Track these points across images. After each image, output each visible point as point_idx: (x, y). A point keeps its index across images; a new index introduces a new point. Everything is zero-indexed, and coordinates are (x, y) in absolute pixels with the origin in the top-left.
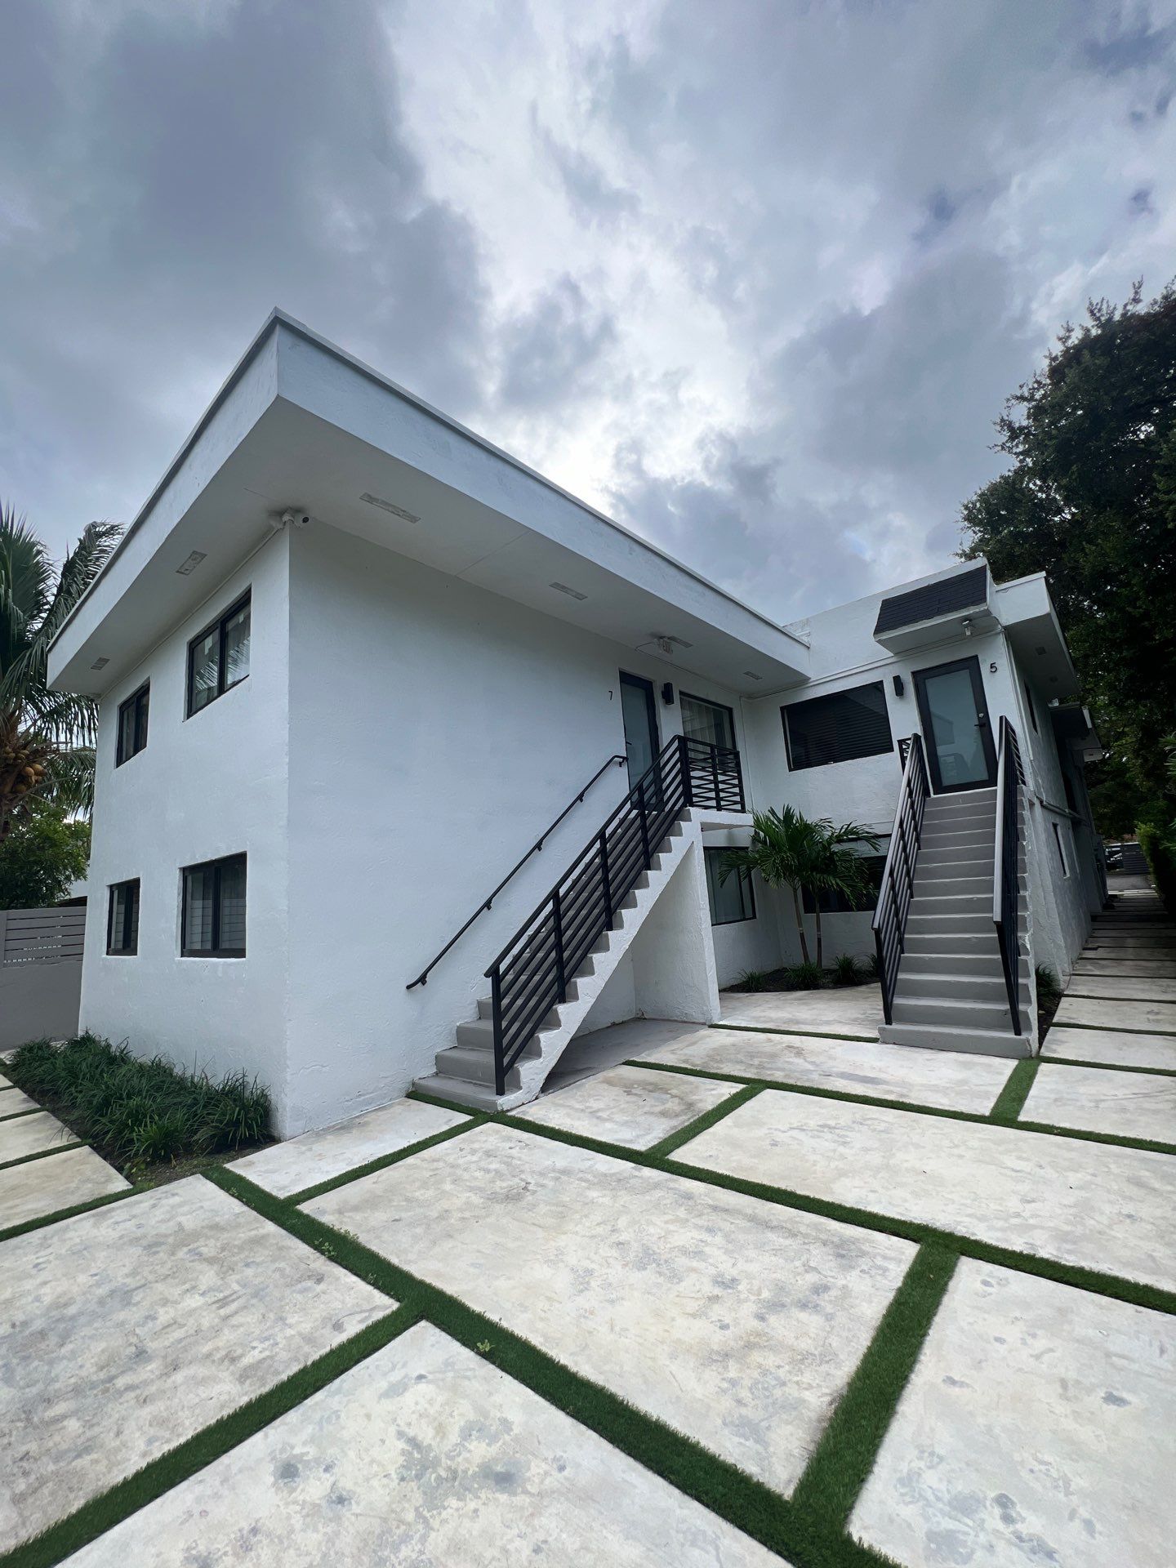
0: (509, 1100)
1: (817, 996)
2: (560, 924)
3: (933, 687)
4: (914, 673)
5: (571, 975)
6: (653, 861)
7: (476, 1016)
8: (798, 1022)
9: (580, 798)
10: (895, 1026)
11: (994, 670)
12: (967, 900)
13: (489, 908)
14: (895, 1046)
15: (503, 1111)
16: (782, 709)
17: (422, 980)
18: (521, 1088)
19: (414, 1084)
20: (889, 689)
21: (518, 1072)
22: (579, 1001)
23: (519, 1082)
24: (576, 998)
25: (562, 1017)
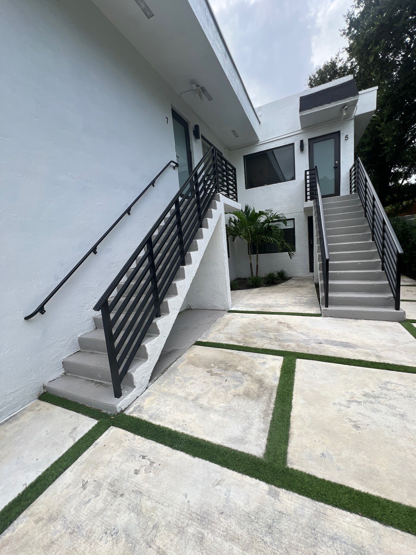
0: (127, 400)
1: (265, 290)
2: (153, 262)
3: (317, 146)
4: (309, 140)
5: (163, 297)
6: (204, 223)
7: (93, 328)
8: (270, 306)
9: (153, 183)
10: (330, 308)
11: (346, 139)
12: (350, 245)
13: (95, 253)
14: (332, 318)
15: (122, 411)
16: (244, 157)
17: (41, 310)
18: (134, 387)
19: (44, 387)
20: (297, 147)
21: (131, 376)
22: (170, 314)
23: (133, 383)
24: (167, 312)
25: (160, 328)
